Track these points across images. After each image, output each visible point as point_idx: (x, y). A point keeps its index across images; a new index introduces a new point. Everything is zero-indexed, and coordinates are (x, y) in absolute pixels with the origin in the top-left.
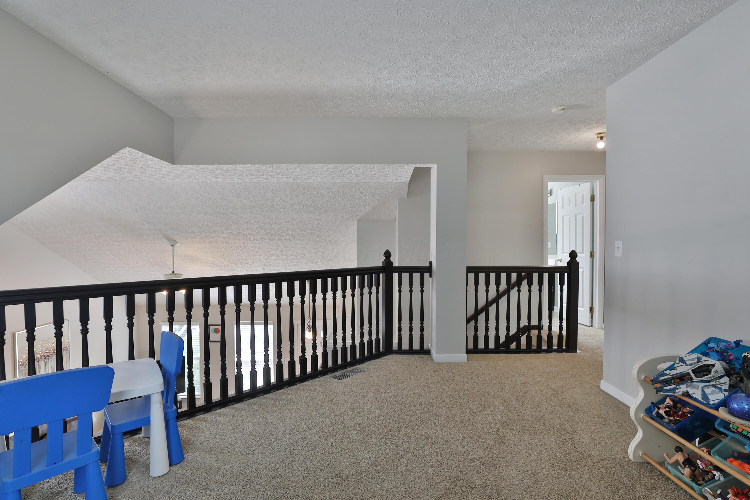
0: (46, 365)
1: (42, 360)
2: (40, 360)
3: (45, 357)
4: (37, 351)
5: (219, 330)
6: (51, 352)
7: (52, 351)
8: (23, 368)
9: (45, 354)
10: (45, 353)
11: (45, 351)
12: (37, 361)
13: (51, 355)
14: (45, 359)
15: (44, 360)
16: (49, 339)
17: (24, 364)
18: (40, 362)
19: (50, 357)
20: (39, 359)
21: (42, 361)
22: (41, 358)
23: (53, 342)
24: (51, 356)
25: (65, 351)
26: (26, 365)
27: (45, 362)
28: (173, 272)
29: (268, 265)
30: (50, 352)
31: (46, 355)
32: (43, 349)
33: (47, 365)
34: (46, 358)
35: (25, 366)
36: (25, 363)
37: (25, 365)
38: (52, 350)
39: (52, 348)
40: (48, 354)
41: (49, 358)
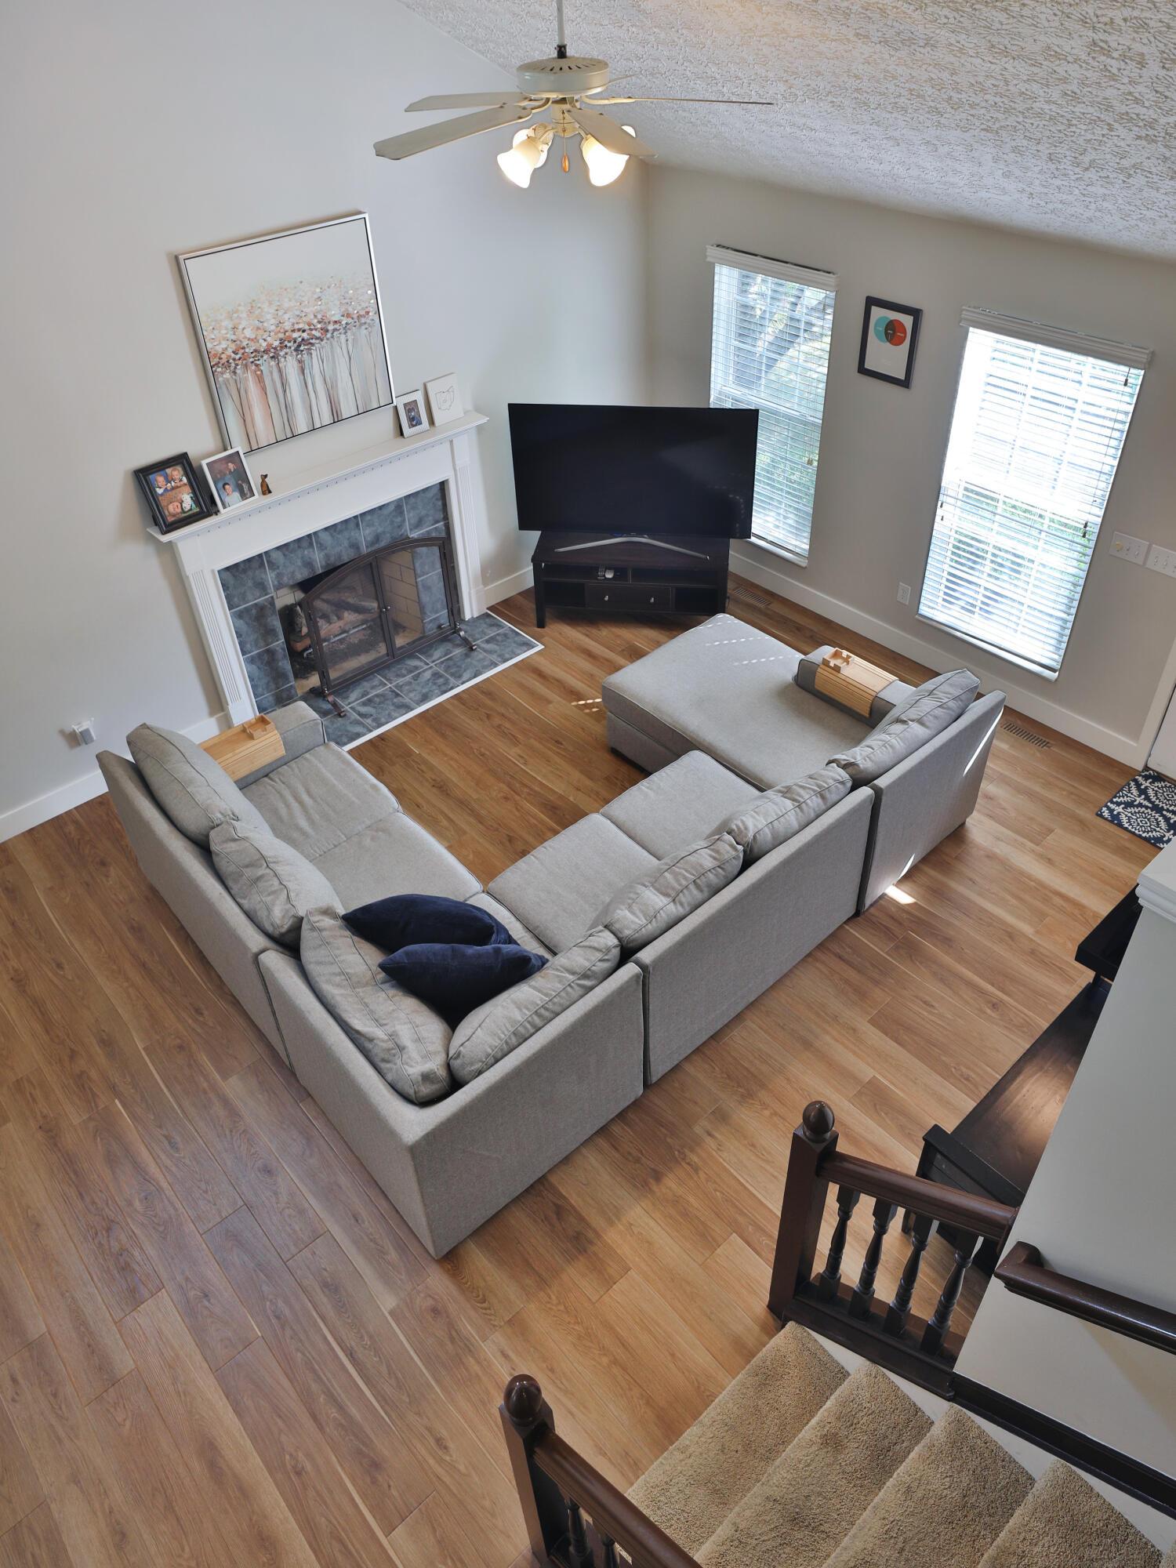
0: (303, 370)
1: (286, 354)
2: (282, 353)
3: (296, 345)
4: (265, 324)
5: (904, 330)
6: (316, 330)
7: (319, 326)
8: (227, 375)
9: (295, 335)
10: (293, 331)
11: (293, 324)
12: (272, 357)
13: (317, 338)
14: (296, 350)
15: (295, 353)
16: (301, 282)
17: (228, 361)
18: (283, 360)
19: (312, 344)
20: (275, 348)
21: (289, 358)
22: (281, 347)
23: (316, 296)
24: (318, 341)
25: (363, 327)
26: (235, 368)
27: (300, 362)
28: (562, 52)
29: (1119, 21)
30: (311, 330)
31: (300, 339)
32: (286, 317)
33: (307, 371)
34: (302, 348)
35: (232, 368)
36: (231, 361)
37: (233, 365)
38: (319, 322)
39: (315, 316)
40: (305, 335)
41: (309, 349)
